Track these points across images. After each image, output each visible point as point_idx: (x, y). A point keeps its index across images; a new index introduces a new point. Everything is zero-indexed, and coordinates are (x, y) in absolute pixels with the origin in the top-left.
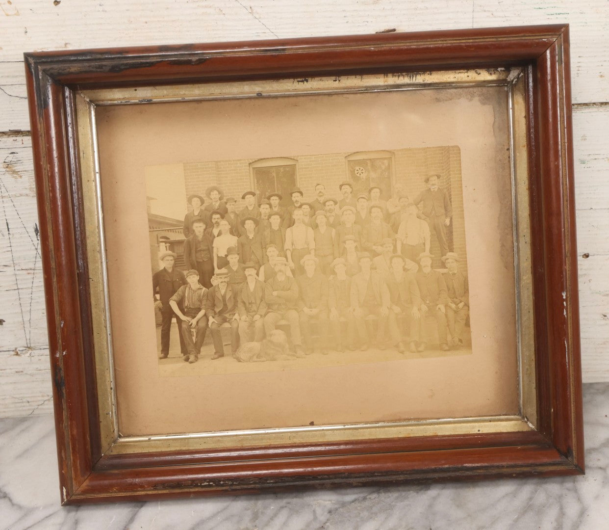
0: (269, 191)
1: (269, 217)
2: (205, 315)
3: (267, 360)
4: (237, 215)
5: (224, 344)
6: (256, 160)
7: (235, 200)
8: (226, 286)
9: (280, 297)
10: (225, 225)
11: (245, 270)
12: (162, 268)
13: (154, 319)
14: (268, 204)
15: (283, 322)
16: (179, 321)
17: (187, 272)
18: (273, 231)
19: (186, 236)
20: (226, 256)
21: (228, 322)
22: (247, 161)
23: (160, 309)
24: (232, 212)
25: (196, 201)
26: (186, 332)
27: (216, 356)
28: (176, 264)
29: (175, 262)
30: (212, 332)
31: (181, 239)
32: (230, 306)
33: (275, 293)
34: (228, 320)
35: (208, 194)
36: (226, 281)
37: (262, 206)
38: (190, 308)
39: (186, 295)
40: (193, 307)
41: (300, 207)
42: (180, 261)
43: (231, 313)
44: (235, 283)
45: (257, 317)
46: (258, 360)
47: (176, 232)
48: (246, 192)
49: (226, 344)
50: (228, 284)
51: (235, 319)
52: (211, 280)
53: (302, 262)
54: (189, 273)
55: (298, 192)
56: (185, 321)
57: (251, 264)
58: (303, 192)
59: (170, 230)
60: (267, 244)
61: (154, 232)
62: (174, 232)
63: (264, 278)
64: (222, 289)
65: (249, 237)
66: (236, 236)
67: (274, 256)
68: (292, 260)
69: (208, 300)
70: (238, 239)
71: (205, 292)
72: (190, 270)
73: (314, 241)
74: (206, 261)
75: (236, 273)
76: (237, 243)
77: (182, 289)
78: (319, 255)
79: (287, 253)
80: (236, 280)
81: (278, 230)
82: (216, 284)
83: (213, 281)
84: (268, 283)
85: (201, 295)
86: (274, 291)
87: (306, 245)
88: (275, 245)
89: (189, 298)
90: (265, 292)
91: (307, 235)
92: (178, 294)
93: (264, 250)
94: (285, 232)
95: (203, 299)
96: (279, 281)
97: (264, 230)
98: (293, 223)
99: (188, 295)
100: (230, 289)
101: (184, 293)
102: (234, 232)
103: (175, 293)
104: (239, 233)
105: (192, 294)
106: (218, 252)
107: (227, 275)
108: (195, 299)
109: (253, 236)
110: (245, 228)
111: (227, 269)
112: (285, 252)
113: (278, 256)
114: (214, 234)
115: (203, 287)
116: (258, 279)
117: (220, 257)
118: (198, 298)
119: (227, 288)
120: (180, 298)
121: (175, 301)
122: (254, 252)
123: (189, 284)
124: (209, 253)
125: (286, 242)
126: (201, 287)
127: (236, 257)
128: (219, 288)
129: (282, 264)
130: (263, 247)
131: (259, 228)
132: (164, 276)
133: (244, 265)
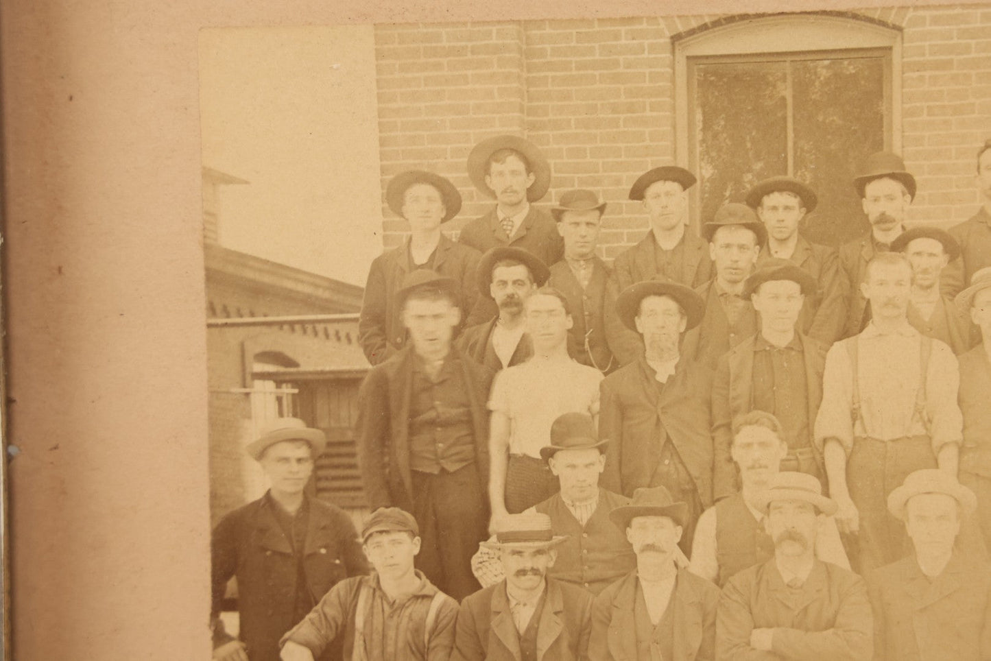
0: (758, 166)
1: (753, 286)
4: (603, 272)
6: (707, 20)
7: (601, 201)
8: (539, 592)
9: (783, 658)
10: (550, 312)
11: (628, 524)
12: (255, 494)
14: (748, 226)
17: (368, 516)
18: (764, 351)
19: (371, 356)
20: (548, 454)
22: (662, 25)
24: (582, 256)
25: (422, 200)
28: (319, 479)
29: (317, 468)
31: (345, 367)
35: (480, 172)
36: (542, 569)
37: (722, 236)
39: (359, 621)
41: (900, 245)
42: (337, 467)
44: (579, 582)
47: (327, 336)
48: (650, 168)
50: (550, 581)
52: (475, 561)
53: (895, 499)
54: (374, 522)
55: (893, 176)
57: (659, 496)
58: (916, 178)
59: (302, 323)
60: (736, 412)
61: (226, 330)
62: (316, 334)
63: (714, 564)
64: (521, 606)
65: (654, 372)
66: (595, 366)
67: (766, 467)
68: (850, 490)
69: (455, 652)
70: (604, 381)
71: (444, 615)
72: (381, 510)
73: (957, 407)
74: (455, 472)
75: (589, 535)
76: (599, 396)
77: (342, 593)
78: (977, 475)
79: (827, 455)
80: (586, 567)
81: (792, 349)
82: (495, 579)
83: (480, 565)
84: (734, 588)
85: (425, 627)
86: (760, 627)
87: (920, 424)
88: (774, 418)
89: (372, 640)
90: (715, 630)
91: (926, 378)
92: (322, 615)
93: (720, 436)
94: (824, 358)
95: (433, 644)
96: (786, 580)
97: (727, 346)
98: (861, 317)
99: (365, 623)
100: (559, 606)
101: (351, 614)
102: (587, 346)
103: (308, 612)
104: (608, 353)
105: (383, 618)
106: (510, 434)
107: (547, 540)
108: (396, 642)
109: (673, 372)
110: (640, 331)
111: (546, 513)
112: (818, 450)
113: (784, 468)
114: (494, 352)
115: (435, 588)
116: (685, 568)
117: (520, 457)
118: (409, 637)
119: (545, 601)
120: (332, 636)
121: (307, 644)
122: (673, 444)
123: (372, 574)
124: (469, 439)
125: (824, 404)
126: (427, 591)
127: (592, 464)
128: (508, 600)
129: (800, 507)
130: (716, 424)
131: (700, 335)
132: (262, 531)
133: (627, 499)
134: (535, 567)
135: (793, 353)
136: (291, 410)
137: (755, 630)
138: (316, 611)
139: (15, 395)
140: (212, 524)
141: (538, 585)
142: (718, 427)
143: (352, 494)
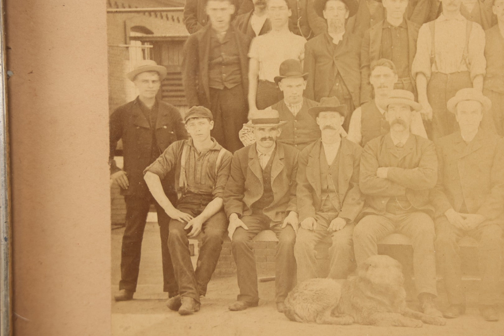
2: (222, 210)
3: (354, 322)
5: (259, 278)
8: (273, 149)
9: (392, 182)
10: (280, 8)
11: (317, 115)
12: (131, 97)
13: (109, 210)
15: (397, 240)
16: (164, 220)
17: (188, 110)
18: (387, 29)
19: (190, 29)
20: (278, 80)
21: (273, 229)
23: (123, 190)
26: (177, 243)
27: (241, 303)
28: (163, 91)
29: (162, 86)
30: (234, 248)
31: (177, 35)
32: (278, 193)
33: (383, 172)
34: (271, 225)
36: (274, 138)
38: (190, 192)
39: (183, 162)
40: (196, 191)
42: (172, 85)
43: (279, 210)
44: (293, 144)
45: (338, 223)
46: (335, 319)
47: (168, 18)
49: (265, 277)
50: (278, 143)
51: (289, 224)
52: (241, 133)
53: (451, 104)
54: (191, 113)
56: (176, 220)
57: (333, 101)
59: (155, 12)
60: (372, 59)
61: (117, 14)
62: (162, 17)
63: (360, 135)
64: (264, 155)
65: (332, 39)
66: (302, 35)
67: (387, 87)
68: (429, 99)
69: (230, 178)
70: (307, 43)
71: (225, 159)
72: (194, 107)
73: (484, 56)
74: (232, 89)
75: (298, 121)
76: (304, 51)
77: (175, 148)
78: (492, 91)
79: (418, 81)
80: (296, 137)
81: (402, 27)
82: (251, 142)
83: (243, 135)
84: (369, 147)
85: (215, 165)
86: (381, 167)
87: (465, 65)
88: (391, 62)
89: (189, 171)
90: (359, 168)
91: (468, 42)
92: (165, 159)
93: (364, 71)
94: (418, 32)
95: (219, 174)
96: (395, 144)
97: (369, 26)
98: (437, 11)
99: (186, 163)
100: (282, 156)
101: (179, 158)
102: (298, 25)
103: (157, 157)
104: (309, 29)
105: (195, 161)
106: (259, 69)
107: (277, 123)
108: (201, 173)
109: (342, 39)
110: (325, 17)
111: (277, 110)
112: (413, 79)
113: (396, 87)
114: (252, 28)
115: (221, 146)
116: (345, 137)
117: (264, 81)
118: (208, 171)
119: (275, 153)
120: (169, 169)
121: (157, 173)
122: (341, 76)
123: (190, 139)
124: (238, 72)
125: (417, 55)
126: (216, 148)
127: (300, 85)
128: (257, 152)
129: (403, 107)
130: (363, 65)
131: (356, 20)
132: (135, 116)
133: (317, 103)
134: (271, 136)
135: (402, 29)
136: (149, 56)
137: (379, 168)
138: (162, 157)
139: (11, 45)
140: (109, 113)
141: (272, 146)
142: (364, 67)
143: (180, 99)
